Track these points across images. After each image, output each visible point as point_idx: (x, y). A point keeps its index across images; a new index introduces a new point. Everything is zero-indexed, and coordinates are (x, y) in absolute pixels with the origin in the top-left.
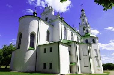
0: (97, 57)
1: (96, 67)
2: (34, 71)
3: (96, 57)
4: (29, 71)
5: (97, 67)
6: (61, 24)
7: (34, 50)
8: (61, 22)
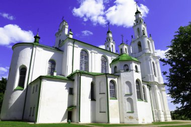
0: (131, 94)
1: (125, 112)
2: (21, 119)
3: (126, 95)
4: (14, 119)
5: (128, 112)
6: (73, 47)
7: (22, 90)
8: (74, 43)
